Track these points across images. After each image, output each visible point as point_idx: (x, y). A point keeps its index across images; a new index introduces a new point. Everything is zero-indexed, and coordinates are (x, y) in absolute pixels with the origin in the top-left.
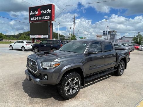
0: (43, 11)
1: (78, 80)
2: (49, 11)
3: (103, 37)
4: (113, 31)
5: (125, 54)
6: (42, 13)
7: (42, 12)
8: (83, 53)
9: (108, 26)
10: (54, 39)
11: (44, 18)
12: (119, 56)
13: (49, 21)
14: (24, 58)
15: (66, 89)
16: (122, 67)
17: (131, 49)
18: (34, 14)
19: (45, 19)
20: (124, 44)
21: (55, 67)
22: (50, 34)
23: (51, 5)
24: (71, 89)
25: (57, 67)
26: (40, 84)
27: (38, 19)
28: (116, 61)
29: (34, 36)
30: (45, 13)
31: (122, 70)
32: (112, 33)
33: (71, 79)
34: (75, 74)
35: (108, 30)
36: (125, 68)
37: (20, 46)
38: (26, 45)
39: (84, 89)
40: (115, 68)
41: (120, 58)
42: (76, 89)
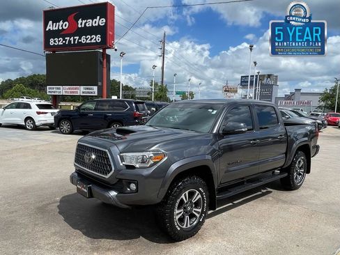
0: (84, 22)
1: (202, 196)
2: (100, 21)
3: (241, 91)
4: (269, 76)
5: (306, 135)
6: (80, 26)
7: (81, 23)
8: (211, 133)
9: (255, 63)
10: (114, 98)
11: (87, 39)
12: (293, 142)
13: (100, 48)
14: (39, 149)
15: (178, 214)
16: (300, 168)
17: (319, 124)
18: (57, 28)
19: (88, 41)
20: (300, 112)
21: (155, 163)
22: (102, 83)
23: (105, 4)
24: (187, 217)
25: (158, 162)
26: (118, 203)
27: (70, 41)
28: (286, 153)
29: (59, 89)
30: (87, 25)
31: (300, 174)
32: (264, 82)
33: (187, 192)
34: (197, 180)
35: (255, 72)
36: (308, 171)
37: (20, 118)
38: (39, 113)
39: (213, 219)
40: (282, 170)
41: (295, 146)
42: (198, 215)
